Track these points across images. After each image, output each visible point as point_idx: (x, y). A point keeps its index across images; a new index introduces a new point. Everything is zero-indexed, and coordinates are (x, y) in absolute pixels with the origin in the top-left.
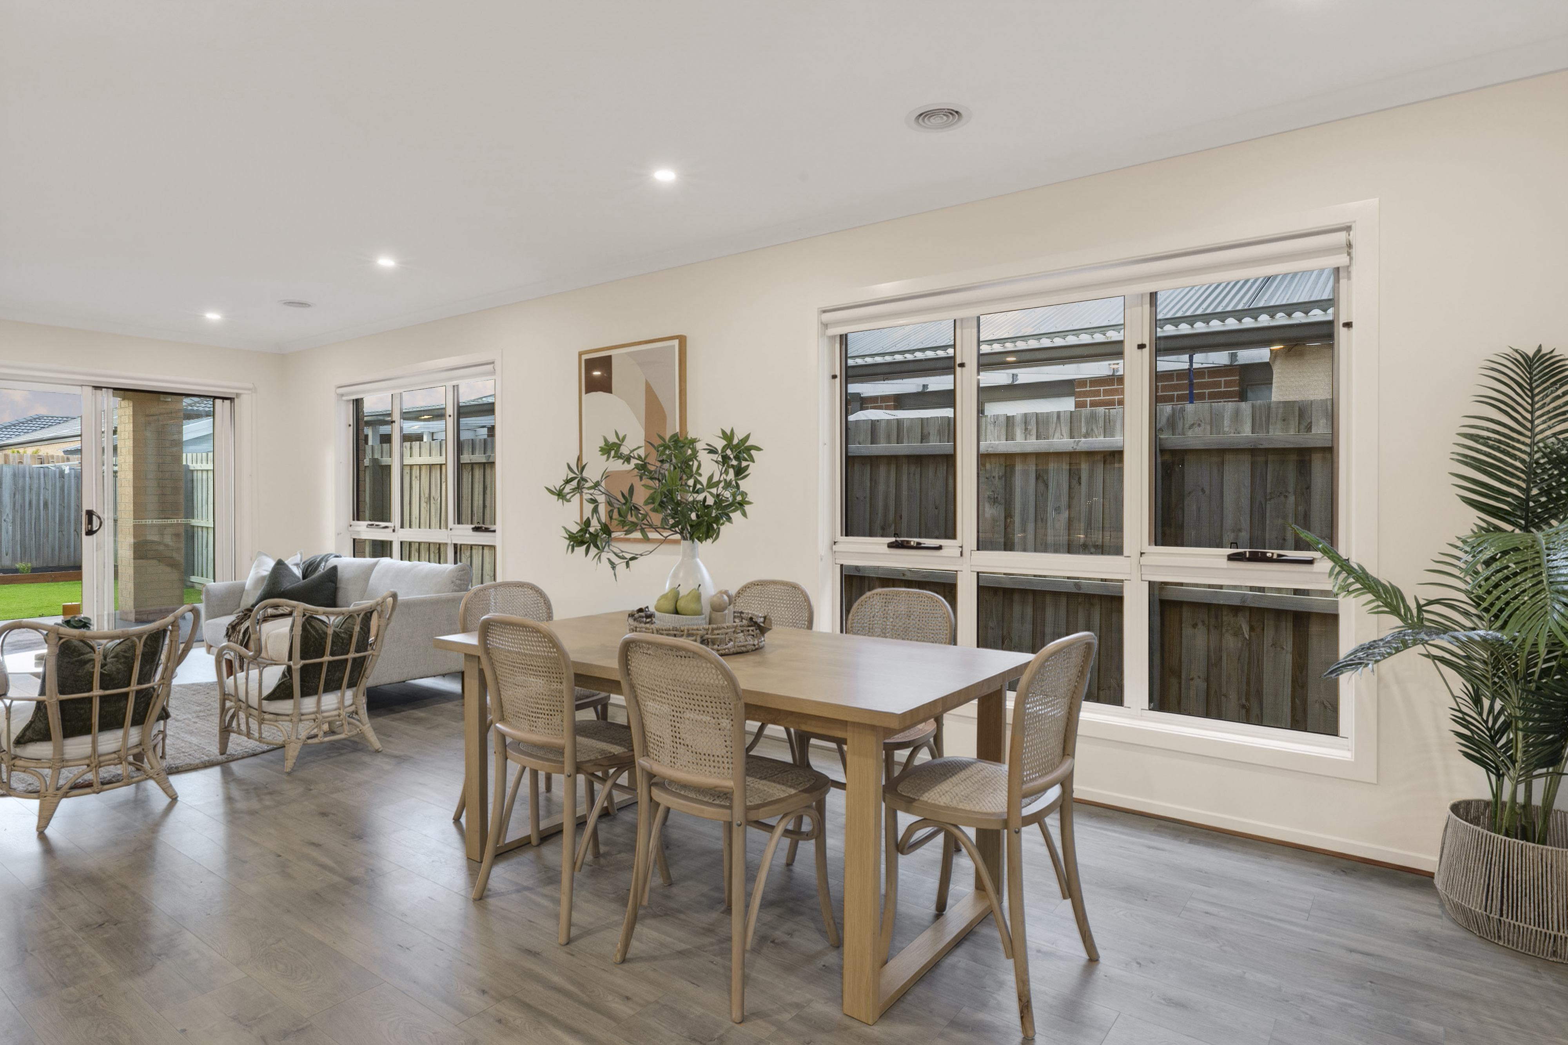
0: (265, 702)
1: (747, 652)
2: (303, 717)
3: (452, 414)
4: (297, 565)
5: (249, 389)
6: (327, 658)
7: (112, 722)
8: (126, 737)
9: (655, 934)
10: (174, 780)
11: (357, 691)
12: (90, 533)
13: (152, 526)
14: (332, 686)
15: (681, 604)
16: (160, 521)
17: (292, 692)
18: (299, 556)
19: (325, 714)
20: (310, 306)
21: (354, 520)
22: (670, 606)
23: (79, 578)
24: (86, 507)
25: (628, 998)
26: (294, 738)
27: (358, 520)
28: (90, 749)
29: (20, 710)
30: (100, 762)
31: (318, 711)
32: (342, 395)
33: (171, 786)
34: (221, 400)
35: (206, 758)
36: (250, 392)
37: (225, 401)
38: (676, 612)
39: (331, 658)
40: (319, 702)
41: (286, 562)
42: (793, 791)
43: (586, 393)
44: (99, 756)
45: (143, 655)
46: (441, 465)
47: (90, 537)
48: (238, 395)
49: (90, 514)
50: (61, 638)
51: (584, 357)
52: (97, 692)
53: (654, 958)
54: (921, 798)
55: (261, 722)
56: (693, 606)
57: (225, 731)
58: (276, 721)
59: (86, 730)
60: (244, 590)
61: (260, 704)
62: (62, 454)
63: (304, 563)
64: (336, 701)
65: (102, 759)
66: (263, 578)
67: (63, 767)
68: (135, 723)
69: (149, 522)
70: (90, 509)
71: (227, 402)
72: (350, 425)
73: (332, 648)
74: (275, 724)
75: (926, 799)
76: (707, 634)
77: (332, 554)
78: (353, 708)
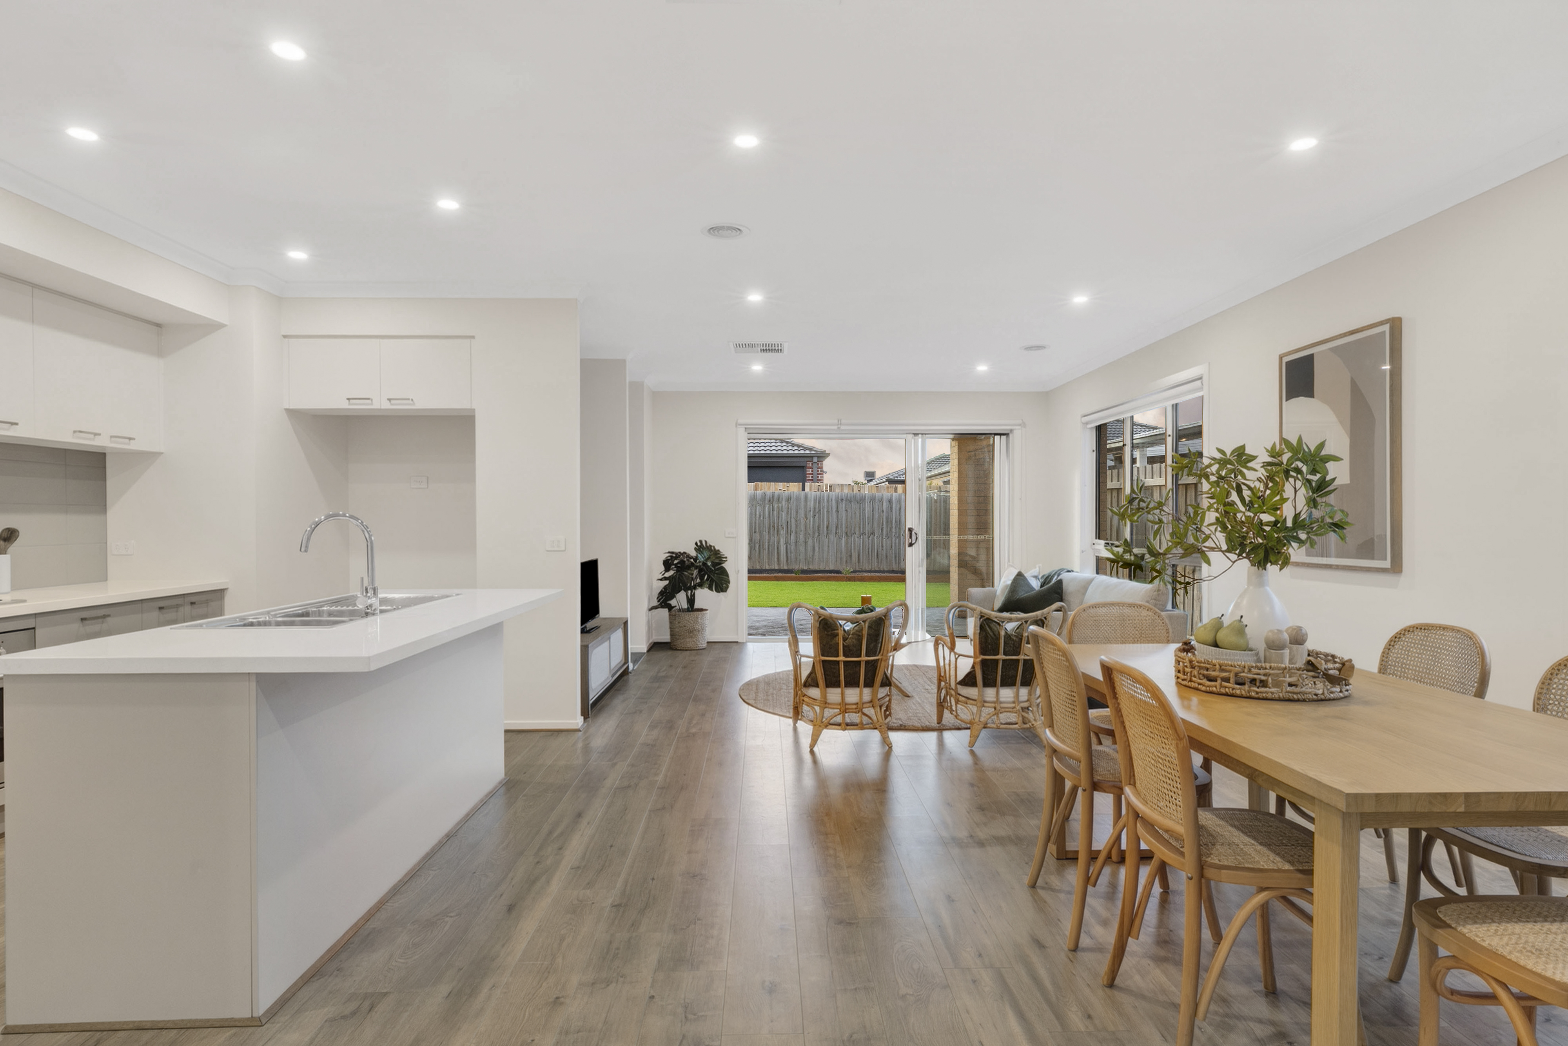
0: (959, 686)
1: (1304, 701)
2: (986, 704)
3: (1171, 434)
4: (1036, 577)
5: (1020, 425)
6: (1001, 657)
7: (852, 682)
8: (861, 694)
9: (1163, 979)
10: (894, 736)
11: (1031, 689)
12: (911, 545)
13: (971, 540)
14: (1009, 682)
15: (1221, 636)
16: (975, 537)
17: (976, 682)
18: (1037, 569)
19: (1003, 705)
20: (1045, 347)
21: (1096, 538)
22: (1209, 638)
23: (903, 580)
24: (908, 526)
25: (1090, 1017)
26: (977, 720)
27: (1099, 539)
28: (840, 698)
29: (806, 663)
30: (846, 709)
31: (997, 701)
32: (1087, 423)
33: (888, 737)
34: (999, 437)
35: (927, 724)
36: (1019, 427)
37: (1002, 436)
38: (1216, 645)
39: (1004, 657)
40: (998, 693)
41: (1025, 575)
42: (1287, 867)
43: (1287, 400)
44: (846, 704)
45: (868, 635)
46: (1160, 486)
47: (911, 548)
48: (1011, 431)
49: (910, 530)
50: (820, 617)
51: (1286, 359)
52: (841, 658)
53: (1143, 997)
54: (1459, 929)
55: (957, 702)
56: (1234, 639)
57: (941, 705)
58: (967, 704)
59: (837, 684)
60: (995, 596)
61: (956, 688)
62: (942, 484)
63: (1043, 576)
64: (1012, 695)
65: (847, 707)
66: (1007, 586)
67: (826, 707)
68: (866, 685)
69: (970, 537)
70: (911, 527)
71: (1004, 437)
72: (1094, 451)
73: (1004, 649)
74: (966, 705)
75: (1465, 931)
76: (1244, 672)
77: (1064, 569)
78: (1026, 705)
